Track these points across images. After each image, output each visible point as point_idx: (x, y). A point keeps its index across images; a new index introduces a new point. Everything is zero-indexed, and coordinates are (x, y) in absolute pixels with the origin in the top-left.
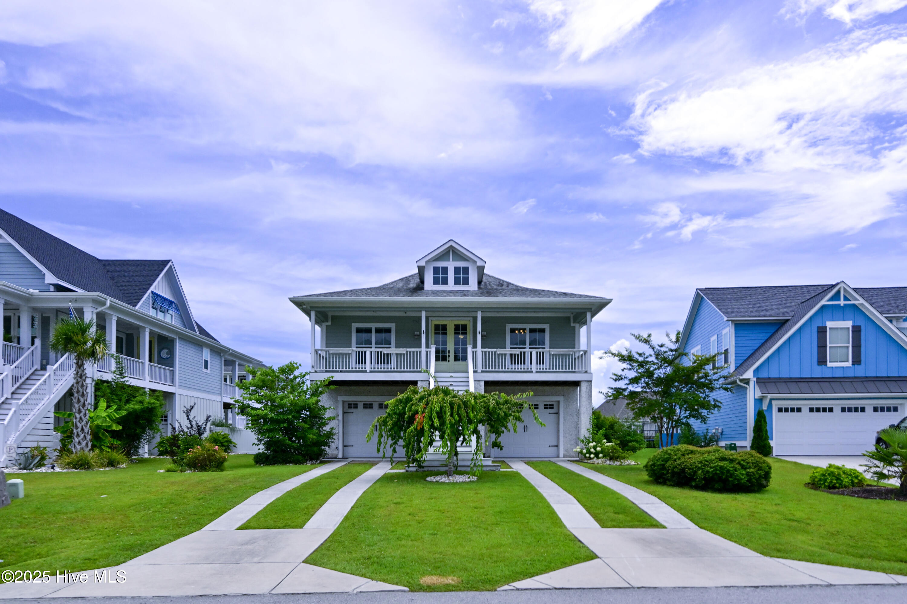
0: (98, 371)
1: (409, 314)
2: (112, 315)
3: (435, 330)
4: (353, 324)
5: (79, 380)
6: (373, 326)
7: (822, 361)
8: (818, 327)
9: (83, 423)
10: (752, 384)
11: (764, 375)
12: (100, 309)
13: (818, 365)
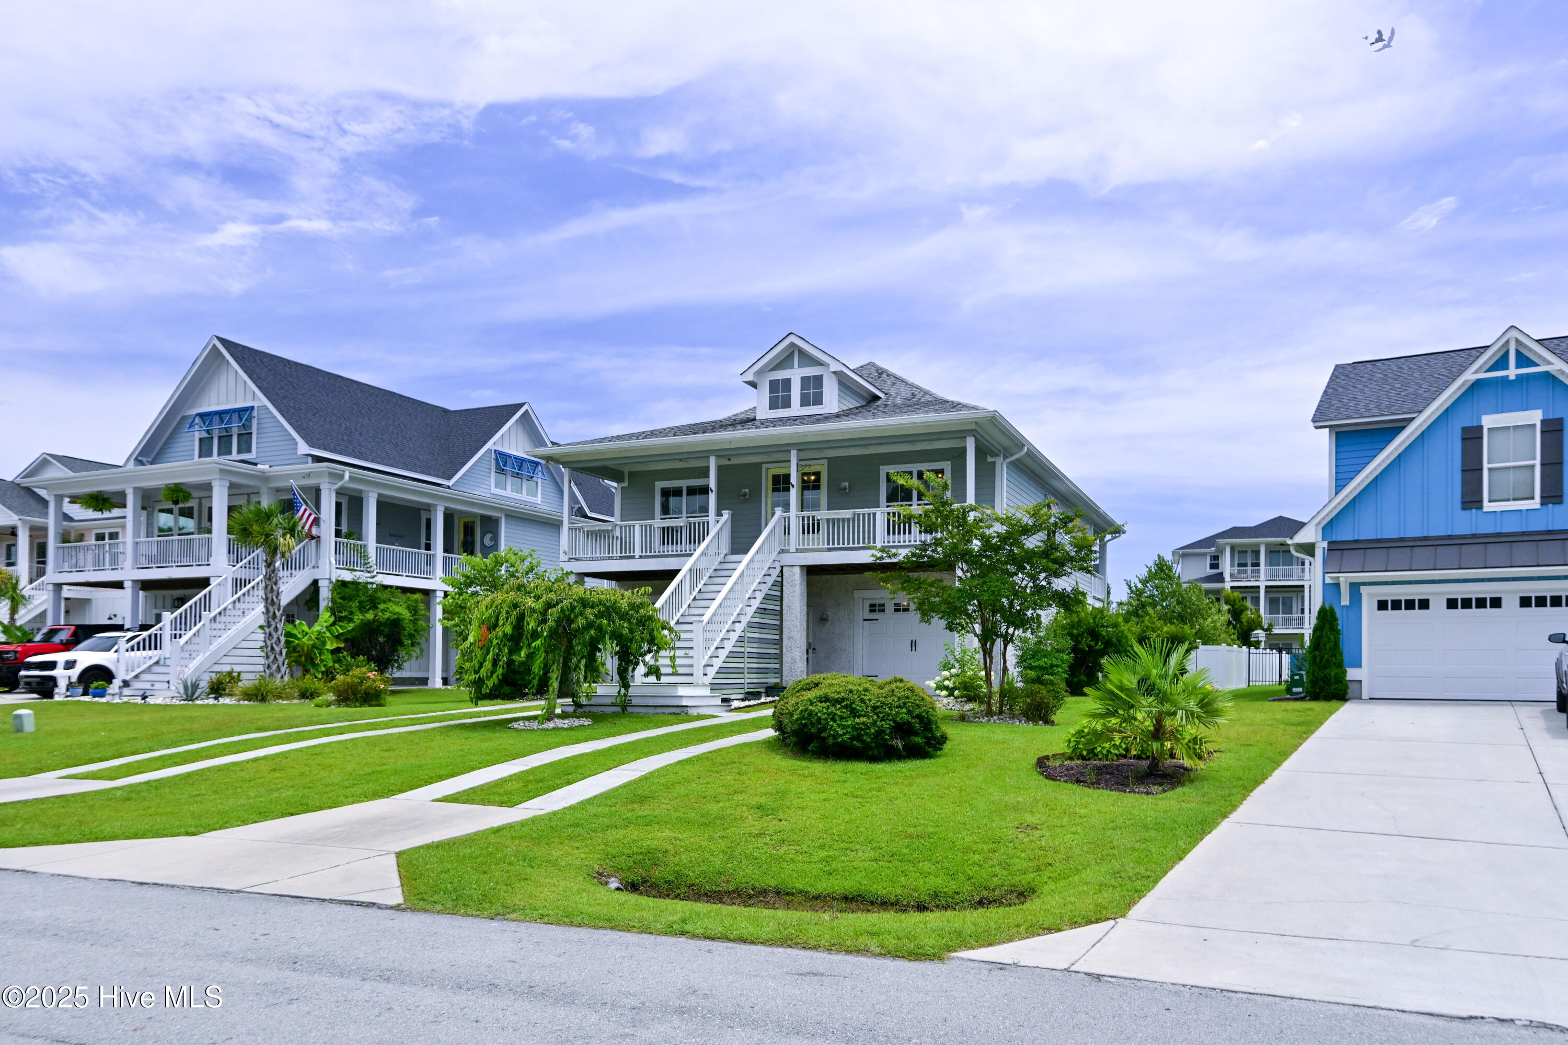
0: (337, 568)
1: (735, 461)
2: (368, 492)
3: (773, 484)
4: (657, 483)
5: (268, 582)
6: (684, 484)
7: (1472, 500)
8: (1465, 430)
9: (273, 641)
10: (1319, 553)
11: (1344, 534)
12: (340, 484)
13: (1463, 509)
